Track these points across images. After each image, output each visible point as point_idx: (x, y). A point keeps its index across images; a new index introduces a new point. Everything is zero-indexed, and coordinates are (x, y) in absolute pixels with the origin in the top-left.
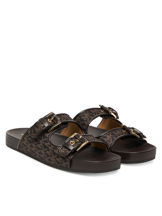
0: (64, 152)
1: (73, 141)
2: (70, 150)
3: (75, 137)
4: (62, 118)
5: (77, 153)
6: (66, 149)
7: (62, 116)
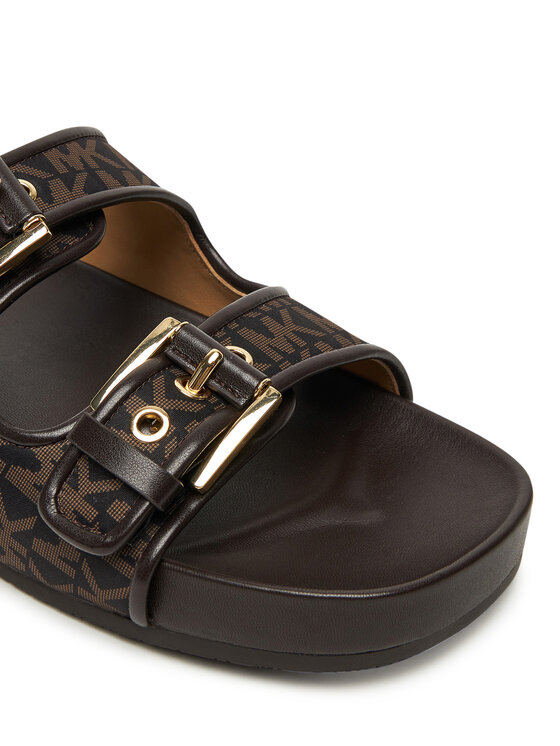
0: (91, 513)
1: (151, 403)
2: (136, 496)
3: (168, 363)
4: (57, 175)
5: (193, 506)
6: (105, 486)
7: (53, 156)
